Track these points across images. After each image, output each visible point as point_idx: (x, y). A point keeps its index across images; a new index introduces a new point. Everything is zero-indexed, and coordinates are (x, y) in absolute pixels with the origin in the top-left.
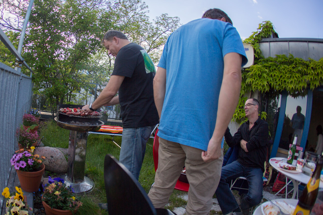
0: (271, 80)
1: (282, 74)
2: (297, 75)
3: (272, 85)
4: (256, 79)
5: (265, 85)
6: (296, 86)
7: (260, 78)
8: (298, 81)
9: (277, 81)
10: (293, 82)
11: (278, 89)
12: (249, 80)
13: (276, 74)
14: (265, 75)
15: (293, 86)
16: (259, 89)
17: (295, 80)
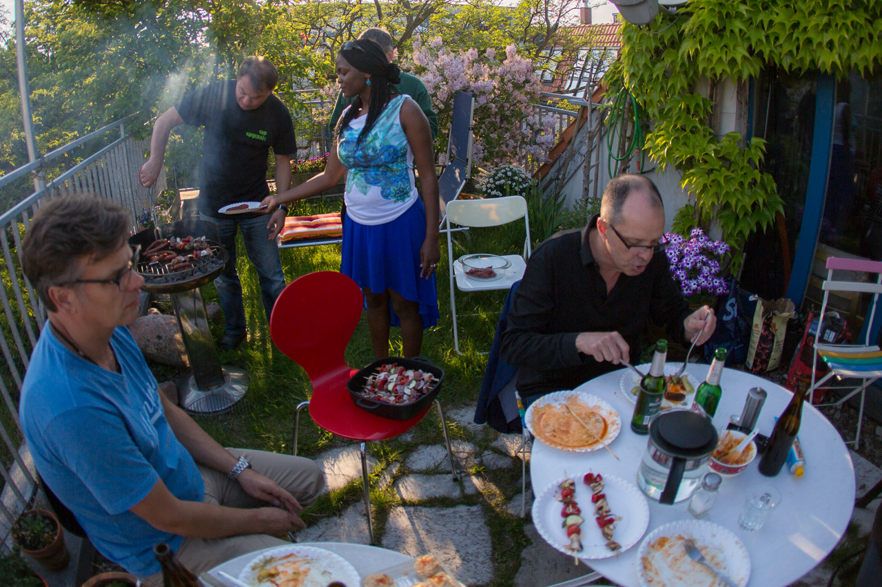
2: (852, 17)
3: (766, 57)
4: (705, 43)
5: (739, 59)
6: (849, 57)
7: (721, 36)
8: (857, 40)
9: (781, 41)
10: (836, 44)
11: (791, 66)
12: (688, 47)
13: (777, 20)
14: (738, 25)
15: (836, 57)
16: (721, 74)
17: (844, 38)
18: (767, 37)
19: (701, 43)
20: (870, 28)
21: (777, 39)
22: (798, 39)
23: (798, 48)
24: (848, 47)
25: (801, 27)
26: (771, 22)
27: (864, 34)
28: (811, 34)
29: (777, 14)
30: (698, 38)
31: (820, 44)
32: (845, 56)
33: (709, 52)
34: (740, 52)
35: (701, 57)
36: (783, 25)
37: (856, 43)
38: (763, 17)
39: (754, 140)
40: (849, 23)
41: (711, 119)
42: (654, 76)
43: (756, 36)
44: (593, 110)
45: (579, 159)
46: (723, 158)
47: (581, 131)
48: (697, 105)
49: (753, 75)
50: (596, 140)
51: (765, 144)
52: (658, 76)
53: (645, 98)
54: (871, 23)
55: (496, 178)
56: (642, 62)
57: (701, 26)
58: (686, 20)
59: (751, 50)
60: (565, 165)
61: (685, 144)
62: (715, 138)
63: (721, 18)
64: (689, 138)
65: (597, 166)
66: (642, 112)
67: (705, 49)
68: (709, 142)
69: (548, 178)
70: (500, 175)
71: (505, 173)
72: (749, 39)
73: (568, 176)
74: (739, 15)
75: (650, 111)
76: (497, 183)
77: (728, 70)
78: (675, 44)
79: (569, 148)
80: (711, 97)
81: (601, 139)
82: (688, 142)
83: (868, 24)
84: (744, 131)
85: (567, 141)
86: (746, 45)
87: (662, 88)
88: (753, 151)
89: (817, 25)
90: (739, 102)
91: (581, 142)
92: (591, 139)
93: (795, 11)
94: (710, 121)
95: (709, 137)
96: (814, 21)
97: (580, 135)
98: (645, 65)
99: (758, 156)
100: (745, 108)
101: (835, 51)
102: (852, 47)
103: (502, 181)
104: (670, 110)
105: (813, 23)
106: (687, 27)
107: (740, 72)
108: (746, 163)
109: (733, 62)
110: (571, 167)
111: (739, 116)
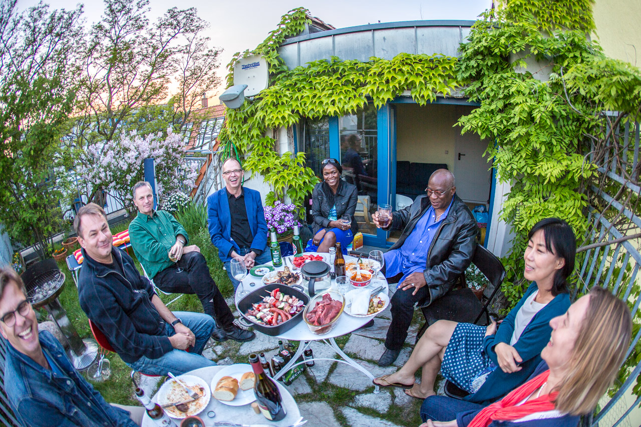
0: (297, 105)
1: (316, 92)
2: (346, 88)
3: (301, 112)
4: (269, 111)
5: (286, 116)
6: (343, 107)
7: (277, 108)
8: (348, 99)
9: (307, 105)
10: (337, 102)
11: (313, 115)
12: (260, 114)
13: (305, 95)
15: (337, 108)
16: (278, 125)
17: (341, 98)
18: (301, 104)
19: (267, 111)
20: (355, 92)
21: (305, 104)
22: (316, 102)
23: (316, 107)
24: (342, 102)
25: (317, 97)
26: (302, 96)
28: (322, 99)
29: (306, 92)
30: (265, 109)
31: (327, 103)
32: (341, 107)
33: (271, 115)
34: (287, 113)
35: (267, 119)
36: (308, 96)
38: (299, 95)
39: (299, 154)
40: (343, 91)
41: (275, 147)
43: (295, 104)
44: (214, 155)
45: (211, 182)
46: (283, 165)
47: (210, 167)
48: (268, 142)
49: (295, 122)
50: (218, 170)
51: (305, 155)
52: (245, 131)
53: (240, 143)
54: (355, 90)
57: (267, 104)
58: (259, 102)
59: (293, 111)
60: (203, 187)
61: (264, 162)
62: (278, 156)
63: (277, 99)
67: (269, 114)
68: (276, 159)
69: (197, 195)
70: (172, 199)
72: (291, 105)
73: (207, 192)
74: (285, 96)
75: (243, 150)
76: (172, 204)
77: (282, 122)
78: (253, 114)
79: (205, 177)
80: (274, 137)
83: (353, 90)
84: (293, 150)
85: (203, 173)
86: (290, 110)
87: (248, 137)
88: (299, 159)
89: (326, 95)
90: (289, 137)
91: (210, 173)
92: (215, 170)
93: (315, 89)
94: (275, 149)
95: (276, 157)
96: (325, 92)
97: (209, 169)
99: (302, 160)
100: (293, 140)
101: (336, 106)
102: (345, 102)
103: (175, 202)
105: (323, 94)
106: (260, 104)
107: (288, 122)
108: (296, 165)
109: (283, 118)
110: (208, 187)
111: (290, 144)
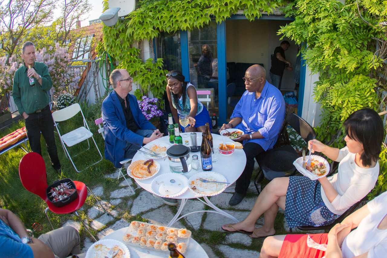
0: (158, 24)
2: (194, 10)
3: (160, 29)
4: (136, 29)
5: (150, 32)
6: (193, 24)
7: (142, 25)
8: (196, 17)
9: (166, 23)
10: (188, 20)
11: (170, 30)
12: (129, 31)
13: (164, 15)
14: (149, 20)
15: (188, 25)
16: (143, 39)
17: (191, 17)
18: (160, 22)
19: (135, 29)
20: (201, 13)
21: (164, 22)
22: (172, 21)
23: (173, 24)
24: (192, 21)
25: (173, 17)
26: (162, 17)
27: (199, 15)
28: (177, 19)
29: (164, 14)
30: (134, 27)
31: (181, 21)
32: (192, 24)
33: (138, 32)
34: (150, 29)
35: (135, 34)
36: (166, 17)
37: (196, 19)
38: (159, 15)
39: (158, 59)
40: (193, 12)
41: (140, 55)
42: (116, 45)
43: (155, 23)
44: (93, 63)
45: (90, 83)
46: (148, 69)
47: (90, 71)
48: (134, 52)
49: (156, 36)
51: (163, 60)
52: (118, 44)
53: (113, 53)
54: (202, 11)
55: (60, 100)
56: (111, 40)
57: (135, 23)
58: (128, 21)
59: (154, 28)
60: (85, 88)
61: (132, 67)
62: (143, 62)
63: (142, 18)
64: (133, 64)
65: (98, 84)
66: (113, 59)
67: (137, 31)
68: (141, 64)
69: (80, 94)
70: (62, 99)
71: (63, 98)
72: (153, 24)
73: (87, 92)
74: (149, 16)
75: (116, 58)
76: (62, 102)
77: (146, 37)
78: (124, 31)
79: (85, 80)
80: (139, 47)
81: (97, 73)
82: (133, 66)
83: (200, 11)
84: (154, 57)
85: (84, 77)
86: (152, 26)
87: (120, 48)
88: (159, 63)
89: (180, 15)
90: (150, 47)
91: (90, 77)
92: (94, 74)
93: (171, 11)
94: (140, 56)
95: (141, 63)
96: (179, 13)
97: (89, 74)
98: (113, 41)
99: (161, 65)
100: (153, 49)
101: (187, 23)
102: (195, 20)
103: (63, 101)
104: (124, 56)
105: (178, 15)
106: (129, 24)
107: (151, 37)
108: (157, 68)
109: (148, 33)
110: (88, 88)
